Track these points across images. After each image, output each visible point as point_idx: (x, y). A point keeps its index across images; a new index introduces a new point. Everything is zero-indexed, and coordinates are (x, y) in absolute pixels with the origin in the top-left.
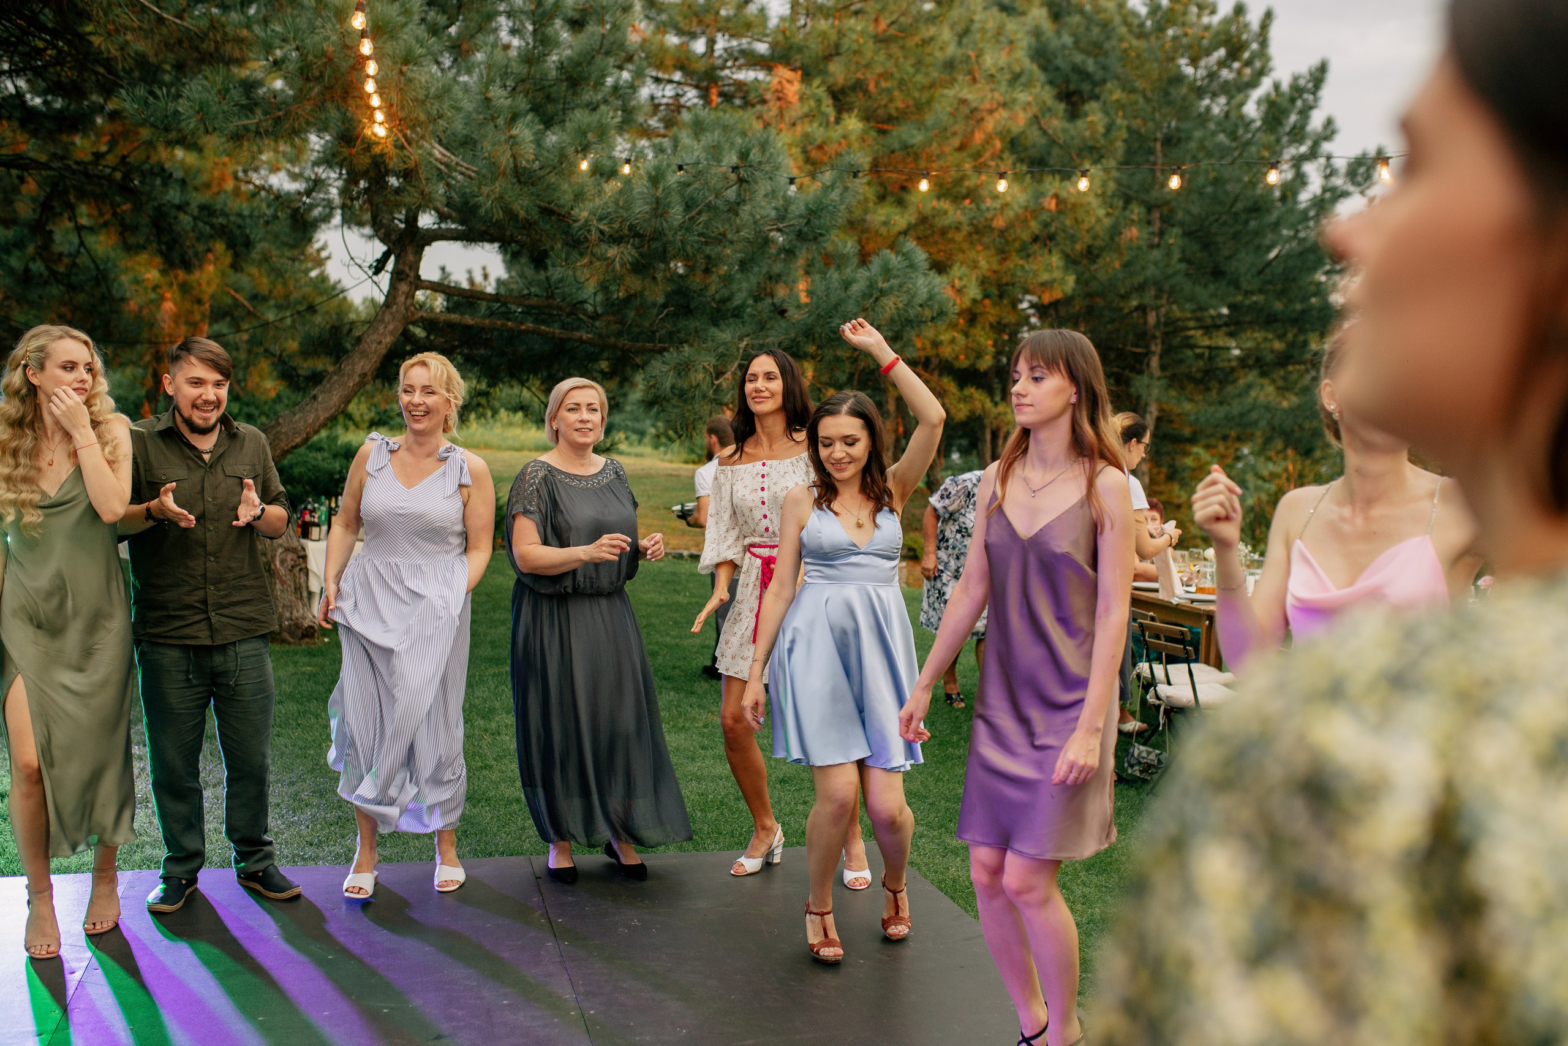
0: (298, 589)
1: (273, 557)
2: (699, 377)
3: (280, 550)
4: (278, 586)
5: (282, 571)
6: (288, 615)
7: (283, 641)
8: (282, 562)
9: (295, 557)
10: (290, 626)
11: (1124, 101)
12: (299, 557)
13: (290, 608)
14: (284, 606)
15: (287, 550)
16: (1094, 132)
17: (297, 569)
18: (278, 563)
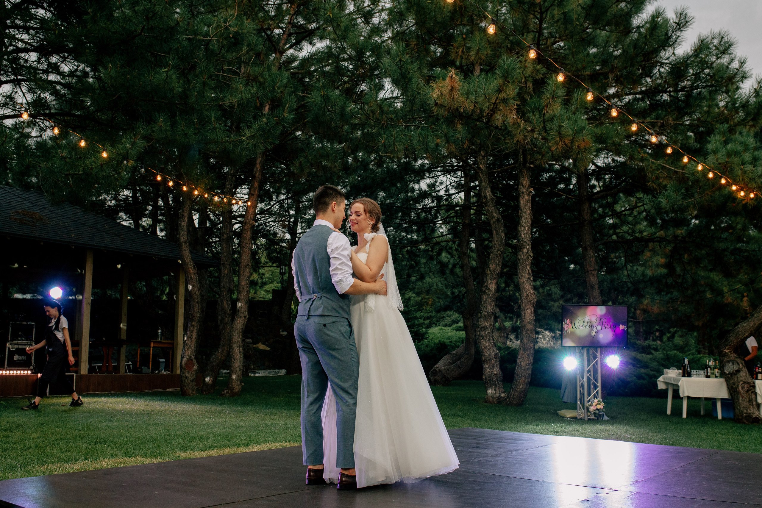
0: (750, 401)
1: (738, 385)
3: (741, 383)
4: (741, 398)
5: (742, 392)
6: (745, 411)
7: (745, 423)
8: (742, 388)
9: (749, 386)
10: (746, 416)
12: (751, 386)
13: (746, 408)
14: (743, 407)
15: (744, 383)
17: (751, 392)
18: (740, 388)
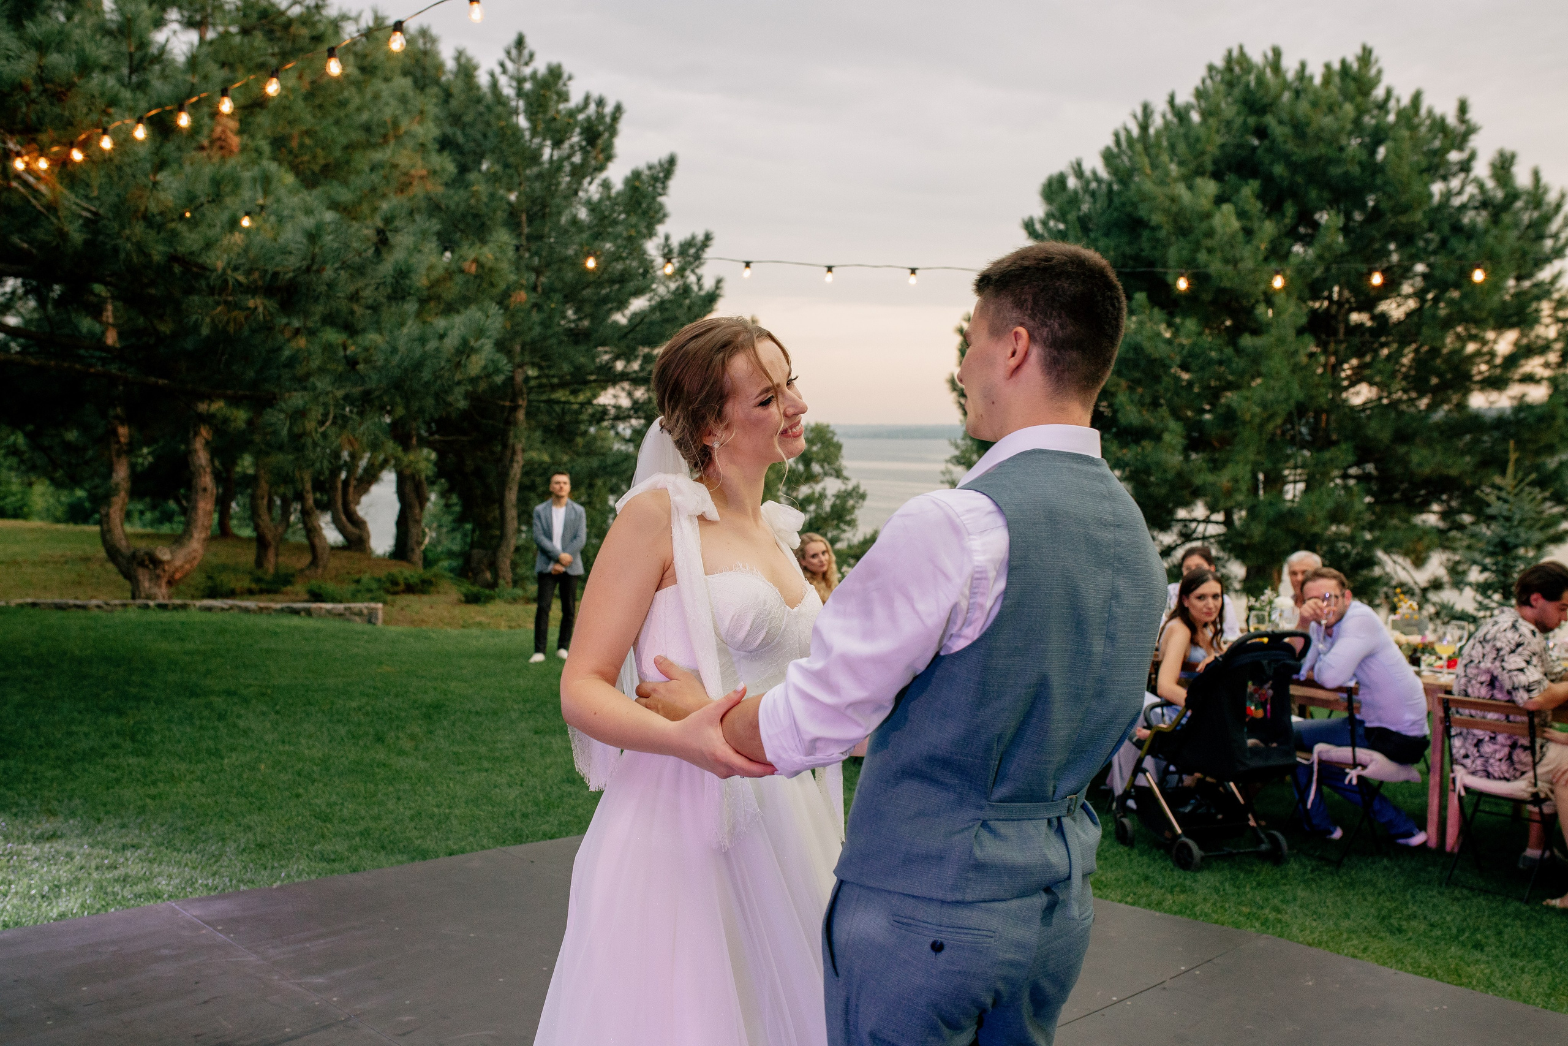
2: (310, 425)
11: (501, 173)
16: (478, 201)
